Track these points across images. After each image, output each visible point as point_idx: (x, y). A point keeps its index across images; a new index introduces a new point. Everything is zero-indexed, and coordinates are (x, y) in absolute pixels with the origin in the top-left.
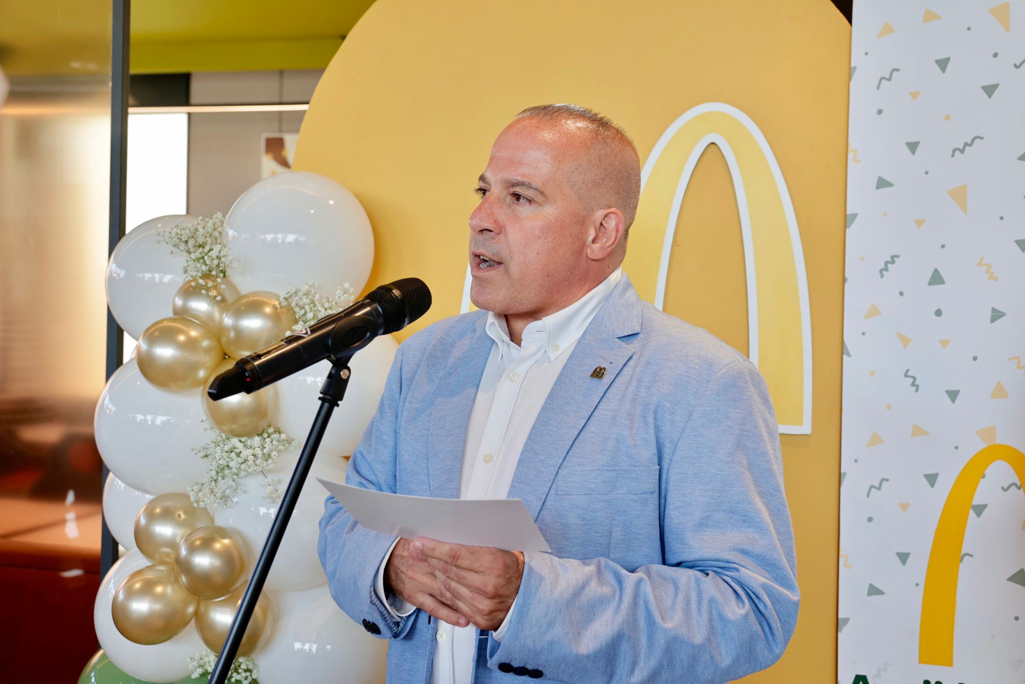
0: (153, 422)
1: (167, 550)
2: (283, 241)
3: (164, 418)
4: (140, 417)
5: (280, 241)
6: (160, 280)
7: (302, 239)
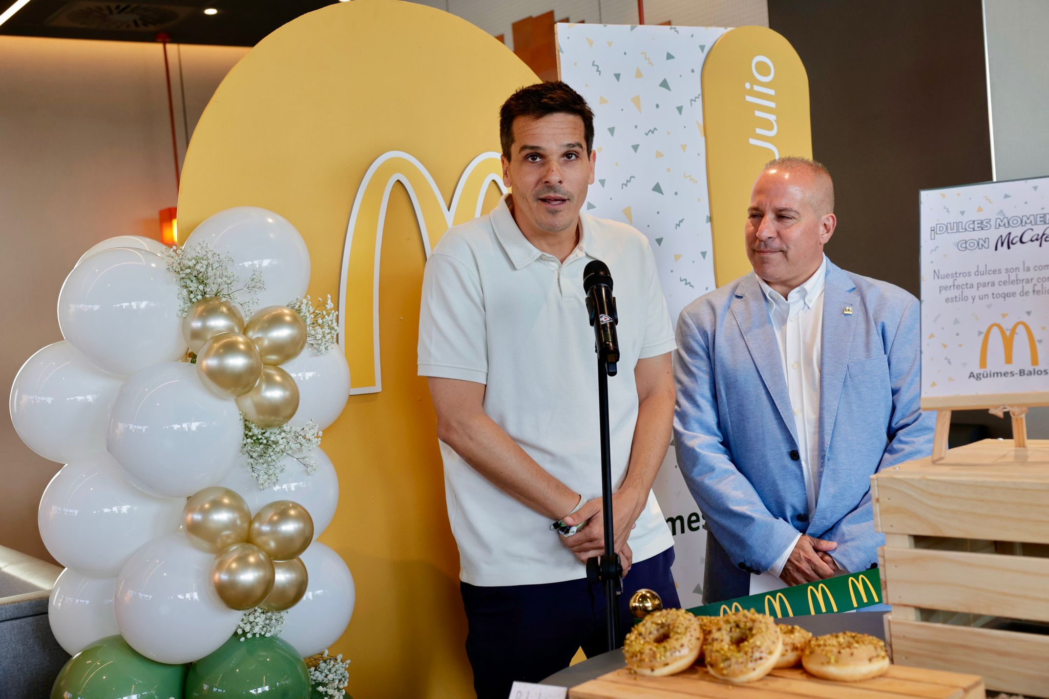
0: (189, 428)
1: (227, 532)
2: (260, 266)
3: (197, 424)
4: (176, 427)
5: (257, 266)
6: (138, 307)
7: (275, 262)
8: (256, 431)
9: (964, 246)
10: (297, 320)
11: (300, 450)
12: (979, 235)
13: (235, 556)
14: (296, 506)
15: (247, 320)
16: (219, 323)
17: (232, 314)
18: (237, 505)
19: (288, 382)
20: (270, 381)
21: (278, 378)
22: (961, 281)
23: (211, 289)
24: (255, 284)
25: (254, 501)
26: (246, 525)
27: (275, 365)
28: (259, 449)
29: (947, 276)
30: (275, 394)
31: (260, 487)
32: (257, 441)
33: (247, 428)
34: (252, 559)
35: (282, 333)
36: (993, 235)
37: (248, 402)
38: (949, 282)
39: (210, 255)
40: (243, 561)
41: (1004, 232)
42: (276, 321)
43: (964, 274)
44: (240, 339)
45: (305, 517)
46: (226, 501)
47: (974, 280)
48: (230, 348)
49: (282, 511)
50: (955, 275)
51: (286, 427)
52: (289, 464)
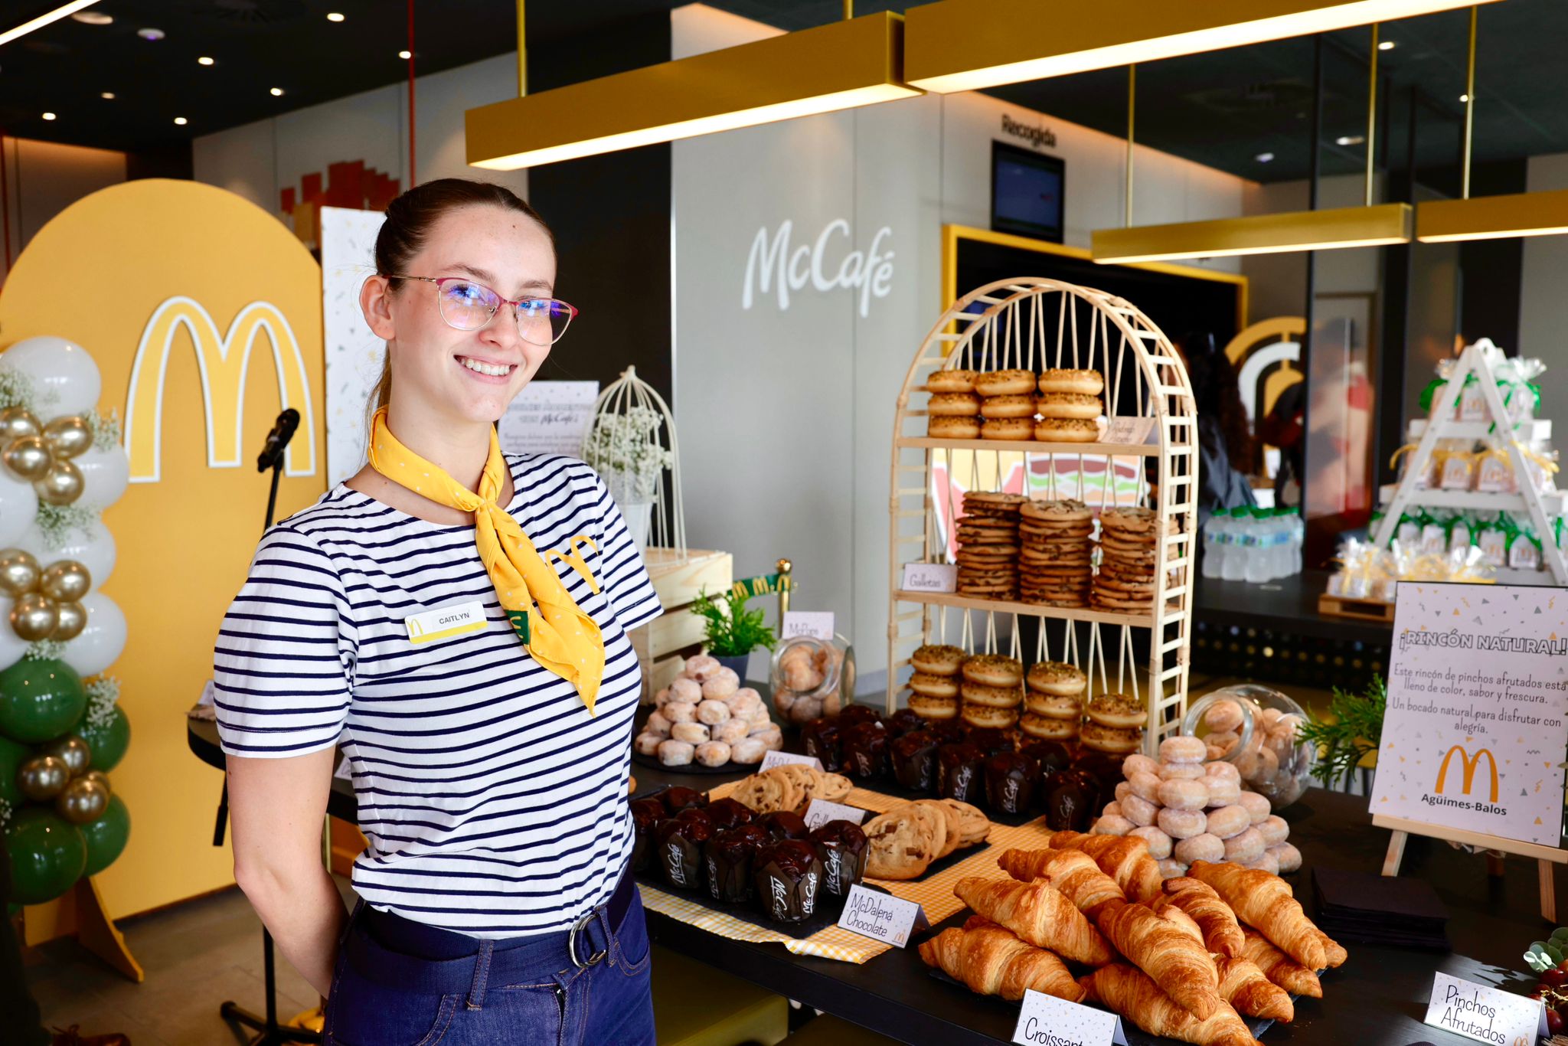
1: (22, 584)
2: (58, 383)
5: (56, 383)
7: (70, 381)
8: (48, 507)
9: (524, 419)
10: (86, 427)
11: (84, 523)
12: (534, 413)
13: (28, 601)
14: (77, 565)
15: (43, 425)
16: (20, 426)
17: (32, 419)
18: (30, 562)
19: (75, 473)
20: (61, 471)
21: (68, 469)
22: (519, 441)
23: (16, 399)
24: (51, 398)
25: (44, 560)
26: (37, 577)
27: (66, 459)
28: (51, 521)
29: (512, 438)
30: (63, 481)
31: (51, 550)
32: (48, 515)
33: (41, 505)
34: (42, 605)
35: (72, 436)
36: (541, 414)
37: (42, 486)
38: (512, 441)
39: (16, 374)
40: (35, 606)
41: (547, 413)
42: (68, 425)
43: (523, 437)
44: (37, 439)
45: (83, 572)
46: (22, 559)
47: (527, 441)
48: (28, 445)
49: (67, 567)
50: (516, 438)
51: (73, 506)
52: (74, 533)
